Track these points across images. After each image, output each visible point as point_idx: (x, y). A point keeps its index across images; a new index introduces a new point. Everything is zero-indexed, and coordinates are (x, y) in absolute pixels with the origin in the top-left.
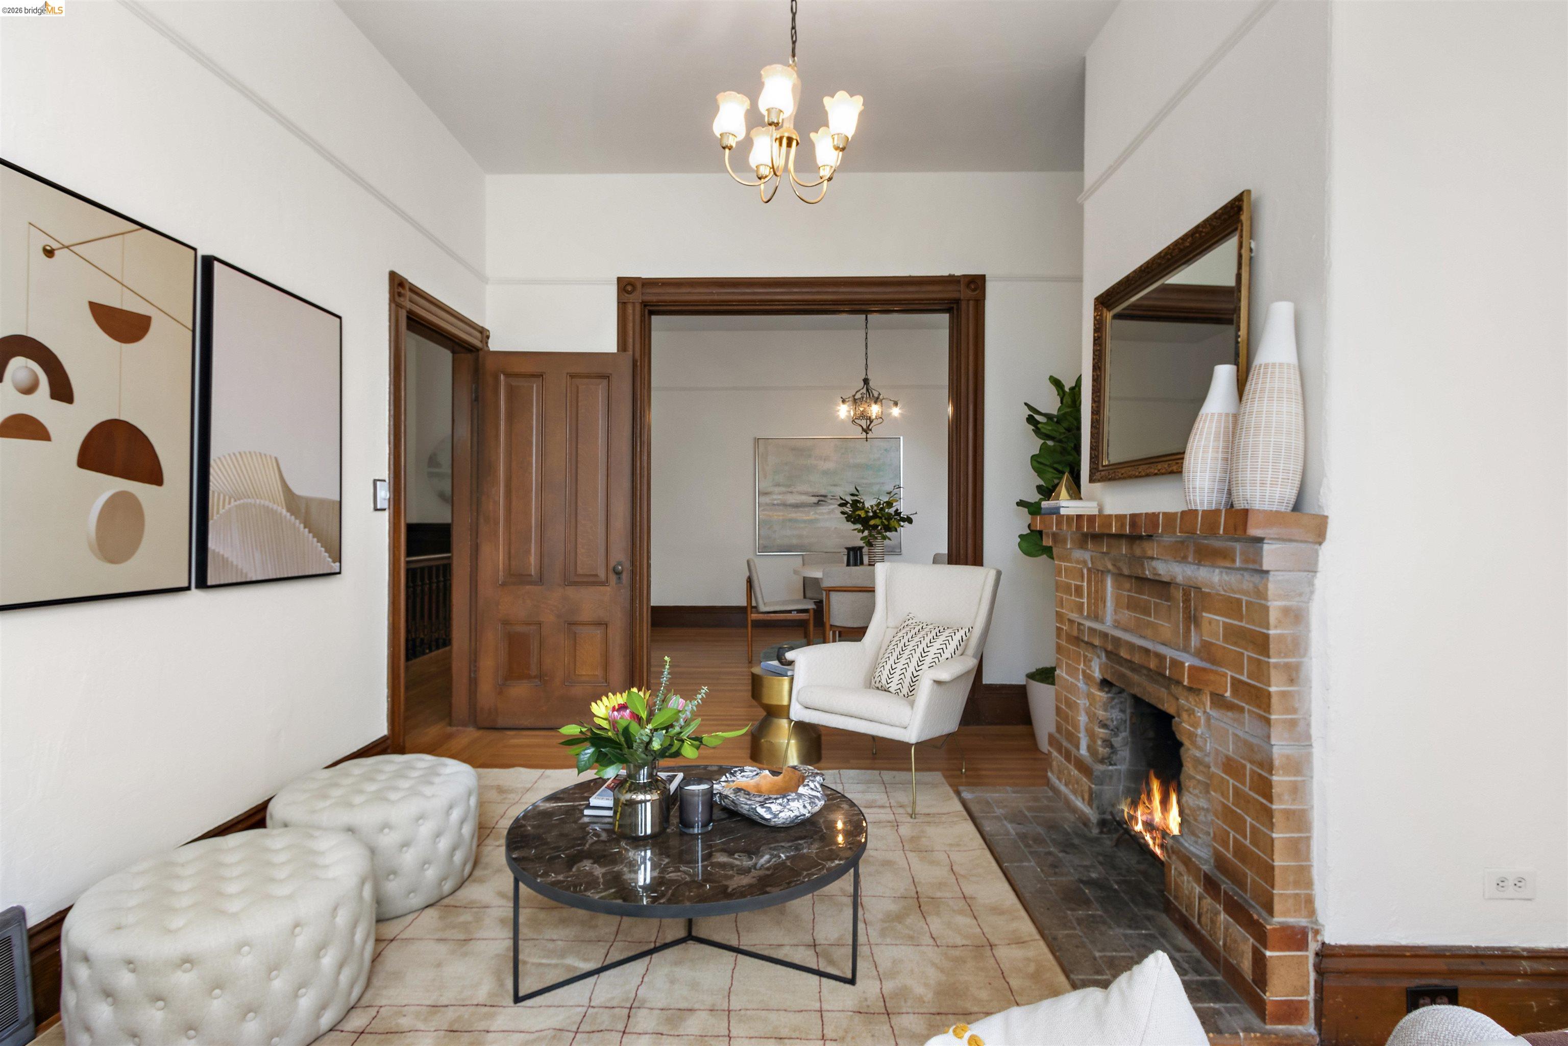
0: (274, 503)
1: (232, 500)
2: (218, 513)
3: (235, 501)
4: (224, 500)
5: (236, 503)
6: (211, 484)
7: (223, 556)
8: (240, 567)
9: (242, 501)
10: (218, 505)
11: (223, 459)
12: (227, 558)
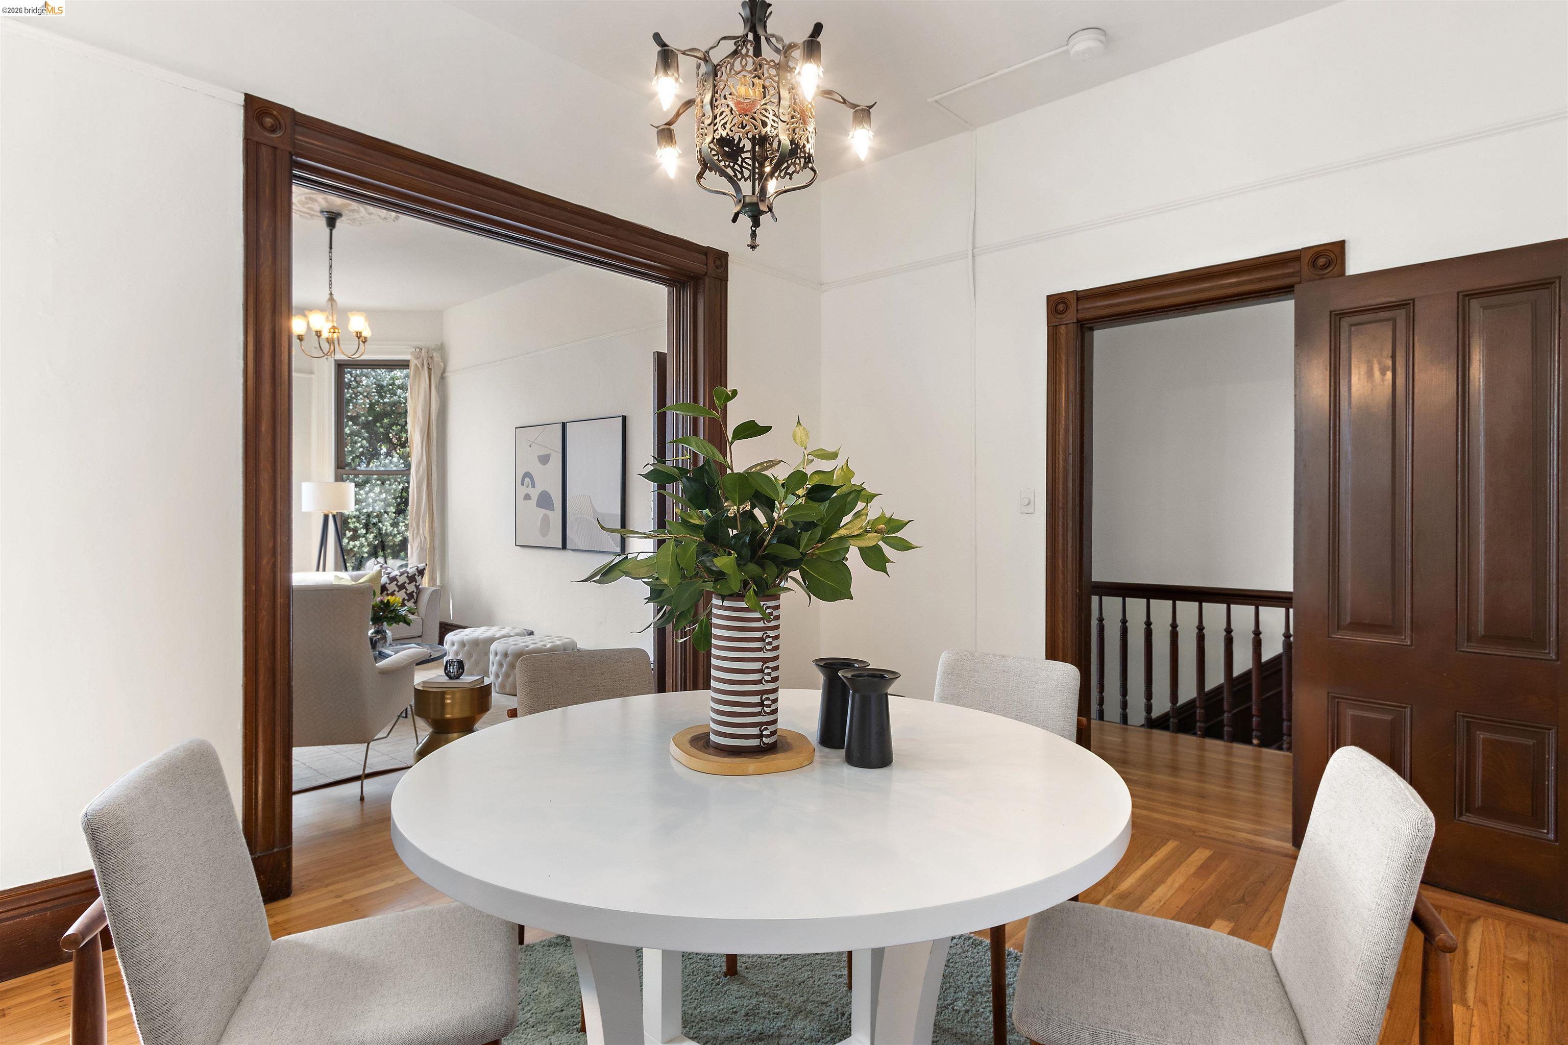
0: (589, 517)
2: (569, 521)
3: (575, 516)
4: (571, 516)
6: (567, 510)
7: (572, 538)
8: (574, 545)
9: (577, 516)
10: (570, 518)
11: (570, 499)
12: (573, 540)
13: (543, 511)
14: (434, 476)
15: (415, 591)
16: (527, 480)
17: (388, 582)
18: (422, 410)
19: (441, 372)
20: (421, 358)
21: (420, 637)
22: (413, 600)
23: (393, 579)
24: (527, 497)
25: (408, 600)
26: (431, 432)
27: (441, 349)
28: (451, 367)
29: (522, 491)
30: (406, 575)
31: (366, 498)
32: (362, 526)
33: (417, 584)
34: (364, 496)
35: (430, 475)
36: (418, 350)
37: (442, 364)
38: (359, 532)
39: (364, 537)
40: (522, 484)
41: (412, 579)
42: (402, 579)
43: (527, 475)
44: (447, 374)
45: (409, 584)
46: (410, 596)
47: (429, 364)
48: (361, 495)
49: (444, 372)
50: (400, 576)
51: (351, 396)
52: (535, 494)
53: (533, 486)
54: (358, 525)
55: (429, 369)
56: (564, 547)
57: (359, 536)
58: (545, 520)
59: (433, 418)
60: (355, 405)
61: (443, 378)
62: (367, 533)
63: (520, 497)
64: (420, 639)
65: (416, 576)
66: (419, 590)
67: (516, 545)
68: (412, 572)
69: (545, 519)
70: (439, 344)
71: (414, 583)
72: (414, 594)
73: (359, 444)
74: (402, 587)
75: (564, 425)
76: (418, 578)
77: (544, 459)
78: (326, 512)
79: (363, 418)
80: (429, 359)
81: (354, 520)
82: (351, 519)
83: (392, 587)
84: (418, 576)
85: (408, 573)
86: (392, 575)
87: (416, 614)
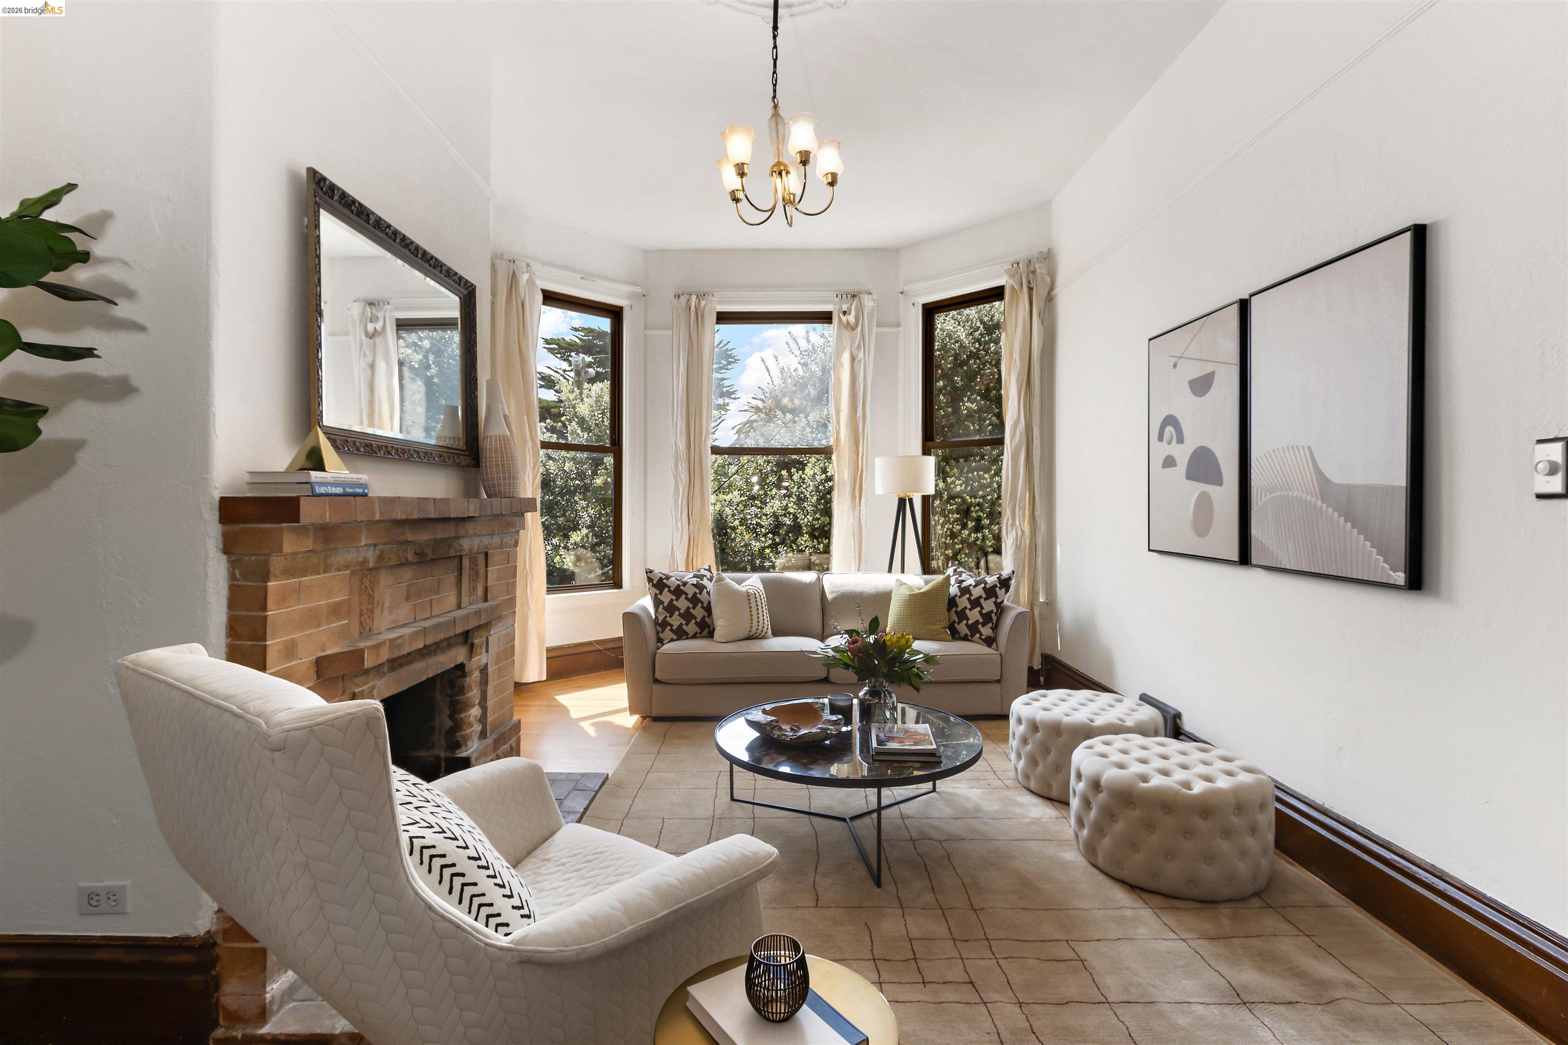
0: (1308, 494)
1: (1268, 494)
2: (1257, 505)
3: (1270, 494)
4: (1261, 494)
5: (1270, 496)
6: (1252, 482)
7: (1261, 541)
8: (1275, 554)
9: (1276, 494)
10: (1257, 499)
11: (1260, 459)
12: (1265, 544)
13: (1199, 487)
14: (1037, 443)
15: (995, 611)
16: (1169, 430)
17: (959, 594)
18: (1020, 350)
19: (1047, 291)
20: (1019, 275)
21: (998, 681)
22: (990, 624)
23: (965, 591)
24: (1169, 462)
25: (984, 625)
26: (1032, 379)
27: (1048, 257)
28: (1060, 280)
29: (1161, 451)
30: (983, 585)
31: (992, 482)
32: (985, 515)
33: (999, 601)
34: (989, 480)
35: (1030, 441)
36: (1015, 265)
37: (1048, 279)
38: (982, 522)
39: (988, 528)
40: (1161, 439)
41: (990, 592)
42: (977, 592)
43: (1170, 421)
44: (1056, 291)
45: (985, 599)
46: (987, 617)
47: (1029, 282)
48: (986, 479)
49: (1052, 288)
50: (975, 586)
51: (978, 367)
52: (1183, 454)
53: (1180, 440)
54: (981, 514)
55: (1030, 289)
56: (1245, 559)
57: (982, 528)
58: (1204, 505)
59: (1035, 357)
60: (982, 376)
61: (1050, 299)
62: (990, 524)
63: (1157, 461)
64: (997, 686)
65: (997, 589)
66: (1001, 609)
67: (1149, 550)
68: (992, 583)
69: (1204, 503)
70: (1045, 250)
71: (994, 599)
72: (993, 615)
73: (988, 422)
74: (976, 603)
75: (1244, 306)
76: (1001, 592)
77: (1201, 385)
78: (902, 495)
79: (994, 392)
80: (1031, 275)
81: (977, 508)
82: (975, 507)
83: (963, 602)
84: (1000, 588)
85: (986, 583)
86: (965, 584)
87: (994, 646)
